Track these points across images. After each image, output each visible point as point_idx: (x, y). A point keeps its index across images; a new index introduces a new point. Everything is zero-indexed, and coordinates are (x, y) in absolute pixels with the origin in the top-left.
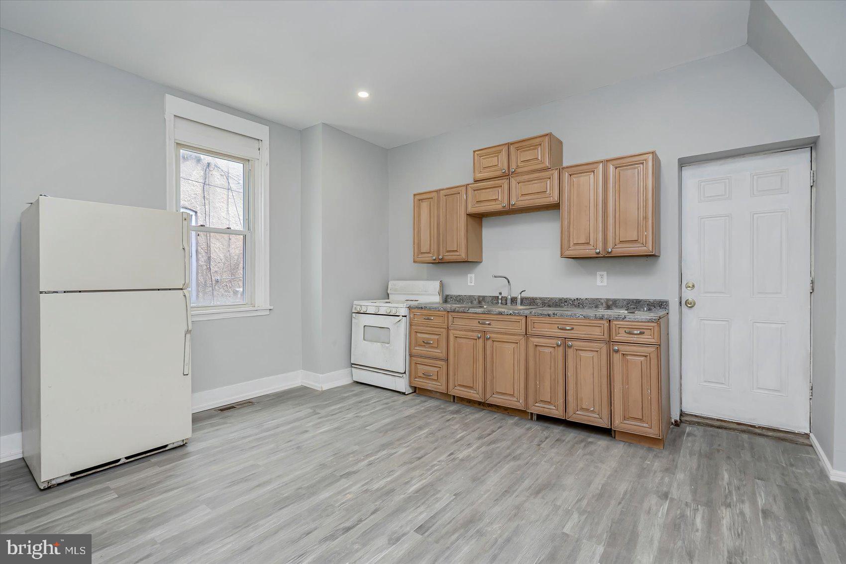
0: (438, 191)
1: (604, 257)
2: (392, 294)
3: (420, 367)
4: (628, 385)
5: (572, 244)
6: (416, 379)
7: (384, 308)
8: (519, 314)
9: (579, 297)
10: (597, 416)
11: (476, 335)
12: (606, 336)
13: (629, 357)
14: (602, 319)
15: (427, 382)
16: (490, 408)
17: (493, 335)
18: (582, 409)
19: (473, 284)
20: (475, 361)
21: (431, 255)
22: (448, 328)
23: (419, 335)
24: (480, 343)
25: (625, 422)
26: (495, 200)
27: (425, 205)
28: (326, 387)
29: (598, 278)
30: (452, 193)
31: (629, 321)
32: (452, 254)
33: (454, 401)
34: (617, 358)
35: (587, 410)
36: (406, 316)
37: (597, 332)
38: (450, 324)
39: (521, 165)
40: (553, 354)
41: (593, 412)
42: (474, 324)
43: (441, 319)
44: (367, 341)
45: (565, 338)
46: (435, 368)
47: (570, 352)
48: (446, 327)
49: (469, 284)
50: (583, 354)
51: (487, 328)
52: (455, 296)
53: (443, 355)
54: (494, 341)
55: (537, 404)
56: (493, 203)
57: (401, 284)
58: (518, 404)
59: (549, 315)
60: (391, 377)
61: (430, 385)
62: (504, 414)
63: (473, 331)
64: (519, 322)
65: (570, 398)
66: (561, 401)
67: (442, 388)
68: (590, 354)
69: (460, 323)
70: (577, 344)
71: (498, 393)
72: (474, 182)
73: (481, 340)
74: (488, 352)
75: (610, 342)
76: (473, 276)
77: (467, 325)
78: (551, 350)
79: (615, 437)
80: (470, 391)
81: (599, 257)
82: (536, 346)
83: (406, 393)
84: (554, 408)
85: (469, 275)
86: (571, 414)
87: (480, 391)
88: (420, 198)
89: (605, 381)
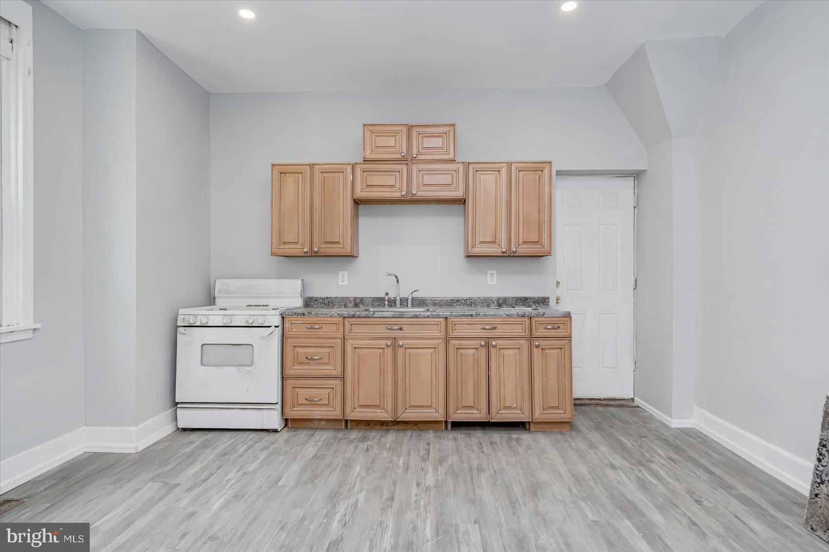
0: (312, 166)
1: (509, 256)
2: (219, 297)
3: (300, 391)
4: (546, 377)
5: (477, 242)
6: (294, 409)
7: (214, 316)
8: (438, 317)
9: (471, 296)
10: (520, 412)
11: (383, 343)
12: (527, 333)
13: (547, 351)
14: (523, 316)
15: (312, 409)
16: (396, 427)
17: (406, 342)
18: (505, 408)
19: (346, 283)
20: (382, 372)
21: (299, 246)
22: (344, 338)
23: (299, 350)
24: (389, 351)
25: (545, 412)
26: (392, 186)
27: (290, 180)
28: (142, 445)
29: (489, 277)
30: (332, 171)
31: (547, 317)
32: (330, 246)
33: (346, 427)
34: (536, 352)
35: (510, 408)
36: (277, 327)
37: (518, 331)
38: (347, 332)
39: (422, 151)
40: (476, 356)
41: (516, 408)
42: (382, 331)
43: (334, 327)
44: (208, 366)
45: (488, 338)
46: (324, 390)
47: (493, 351)
48: (342, 337)
49: (340, 283)
50: (506, 352)
51: (398, 334)
52: (321, 298)
53: (338, 372)
54: (406, 348)
55: (458, 412)
56: (389, 189)
57: (234, 284)
58: (437, 415)
59: (471, 315)
60: (254, 412)
61: (317, 412)
62: (414, 430)
63: (379, 339)
64: (438, 324)
65: (494, 399)
66: (484, 403)
67: (336, 414)
68: (511, 352)
69: (359, 330)
70: (501, 342)
71: (412, 407)
72: (362, 162)
73: (390, 349)
74: (400, 362)
75: (531, 338)
76: (346, 273)
77: (372, 332)
78: (474, 351)
79: (529, 430)
80: (376, 411)
81: (505, 256)
82: (457, 348)
83: (279, 430)
84: (478, 412)
85: (340, 273)
86: (493, 415)
87: (390, 408)
88: (282, 172)
89: (526, 376)
